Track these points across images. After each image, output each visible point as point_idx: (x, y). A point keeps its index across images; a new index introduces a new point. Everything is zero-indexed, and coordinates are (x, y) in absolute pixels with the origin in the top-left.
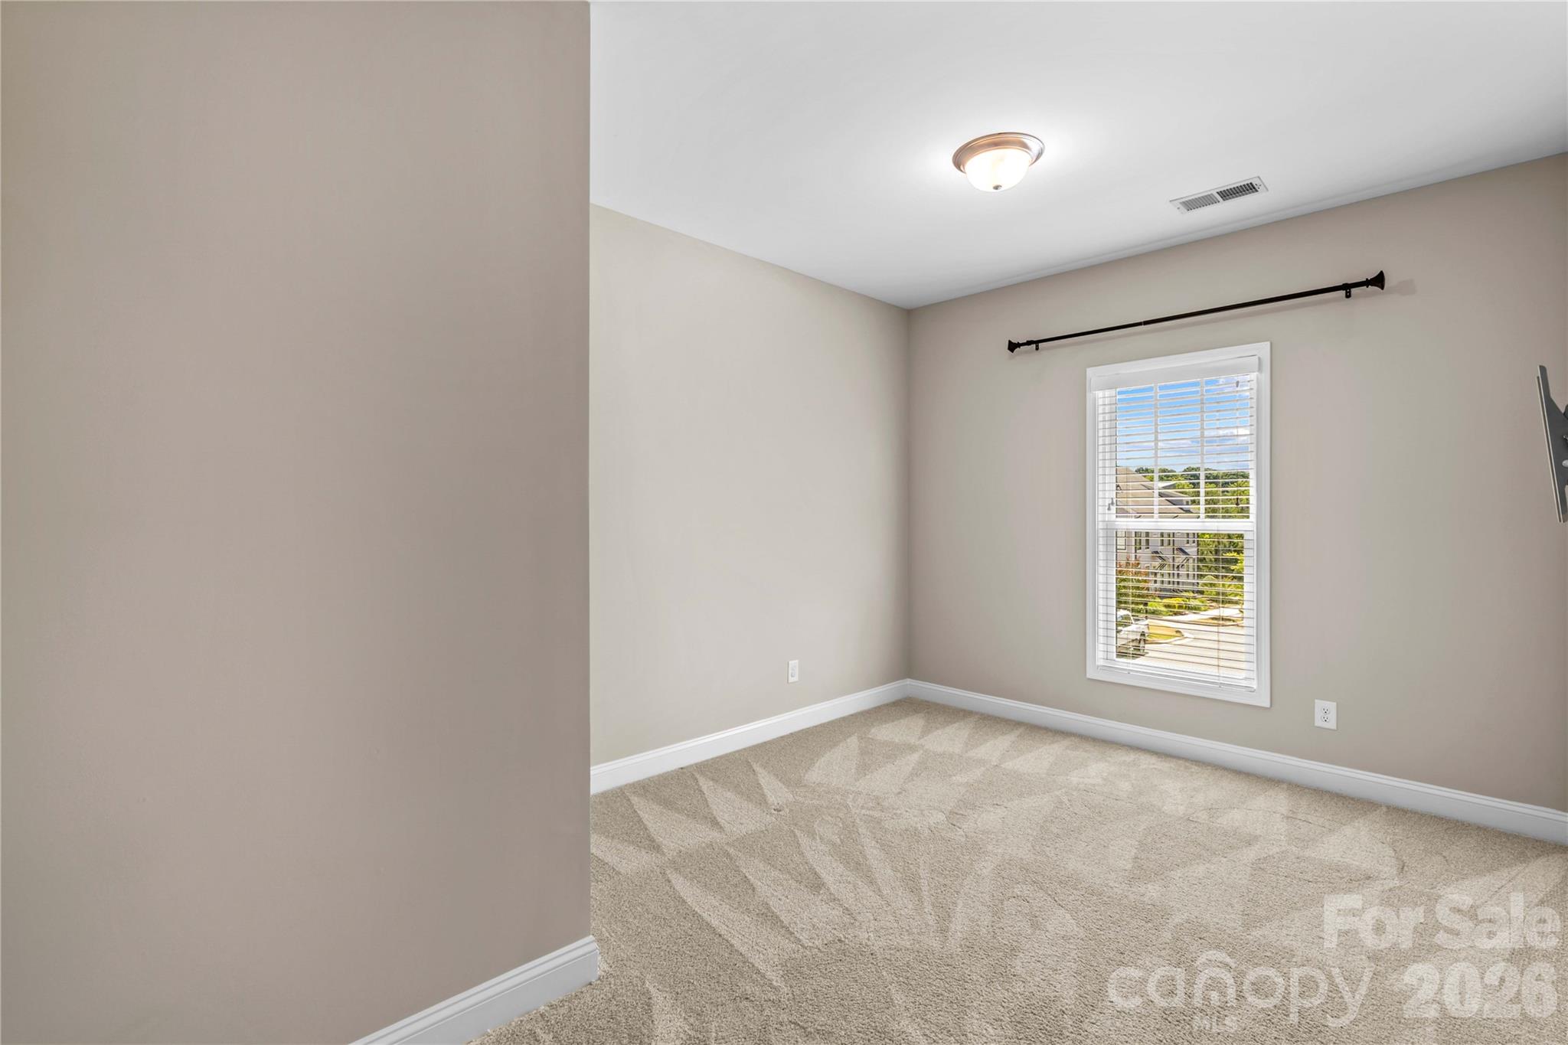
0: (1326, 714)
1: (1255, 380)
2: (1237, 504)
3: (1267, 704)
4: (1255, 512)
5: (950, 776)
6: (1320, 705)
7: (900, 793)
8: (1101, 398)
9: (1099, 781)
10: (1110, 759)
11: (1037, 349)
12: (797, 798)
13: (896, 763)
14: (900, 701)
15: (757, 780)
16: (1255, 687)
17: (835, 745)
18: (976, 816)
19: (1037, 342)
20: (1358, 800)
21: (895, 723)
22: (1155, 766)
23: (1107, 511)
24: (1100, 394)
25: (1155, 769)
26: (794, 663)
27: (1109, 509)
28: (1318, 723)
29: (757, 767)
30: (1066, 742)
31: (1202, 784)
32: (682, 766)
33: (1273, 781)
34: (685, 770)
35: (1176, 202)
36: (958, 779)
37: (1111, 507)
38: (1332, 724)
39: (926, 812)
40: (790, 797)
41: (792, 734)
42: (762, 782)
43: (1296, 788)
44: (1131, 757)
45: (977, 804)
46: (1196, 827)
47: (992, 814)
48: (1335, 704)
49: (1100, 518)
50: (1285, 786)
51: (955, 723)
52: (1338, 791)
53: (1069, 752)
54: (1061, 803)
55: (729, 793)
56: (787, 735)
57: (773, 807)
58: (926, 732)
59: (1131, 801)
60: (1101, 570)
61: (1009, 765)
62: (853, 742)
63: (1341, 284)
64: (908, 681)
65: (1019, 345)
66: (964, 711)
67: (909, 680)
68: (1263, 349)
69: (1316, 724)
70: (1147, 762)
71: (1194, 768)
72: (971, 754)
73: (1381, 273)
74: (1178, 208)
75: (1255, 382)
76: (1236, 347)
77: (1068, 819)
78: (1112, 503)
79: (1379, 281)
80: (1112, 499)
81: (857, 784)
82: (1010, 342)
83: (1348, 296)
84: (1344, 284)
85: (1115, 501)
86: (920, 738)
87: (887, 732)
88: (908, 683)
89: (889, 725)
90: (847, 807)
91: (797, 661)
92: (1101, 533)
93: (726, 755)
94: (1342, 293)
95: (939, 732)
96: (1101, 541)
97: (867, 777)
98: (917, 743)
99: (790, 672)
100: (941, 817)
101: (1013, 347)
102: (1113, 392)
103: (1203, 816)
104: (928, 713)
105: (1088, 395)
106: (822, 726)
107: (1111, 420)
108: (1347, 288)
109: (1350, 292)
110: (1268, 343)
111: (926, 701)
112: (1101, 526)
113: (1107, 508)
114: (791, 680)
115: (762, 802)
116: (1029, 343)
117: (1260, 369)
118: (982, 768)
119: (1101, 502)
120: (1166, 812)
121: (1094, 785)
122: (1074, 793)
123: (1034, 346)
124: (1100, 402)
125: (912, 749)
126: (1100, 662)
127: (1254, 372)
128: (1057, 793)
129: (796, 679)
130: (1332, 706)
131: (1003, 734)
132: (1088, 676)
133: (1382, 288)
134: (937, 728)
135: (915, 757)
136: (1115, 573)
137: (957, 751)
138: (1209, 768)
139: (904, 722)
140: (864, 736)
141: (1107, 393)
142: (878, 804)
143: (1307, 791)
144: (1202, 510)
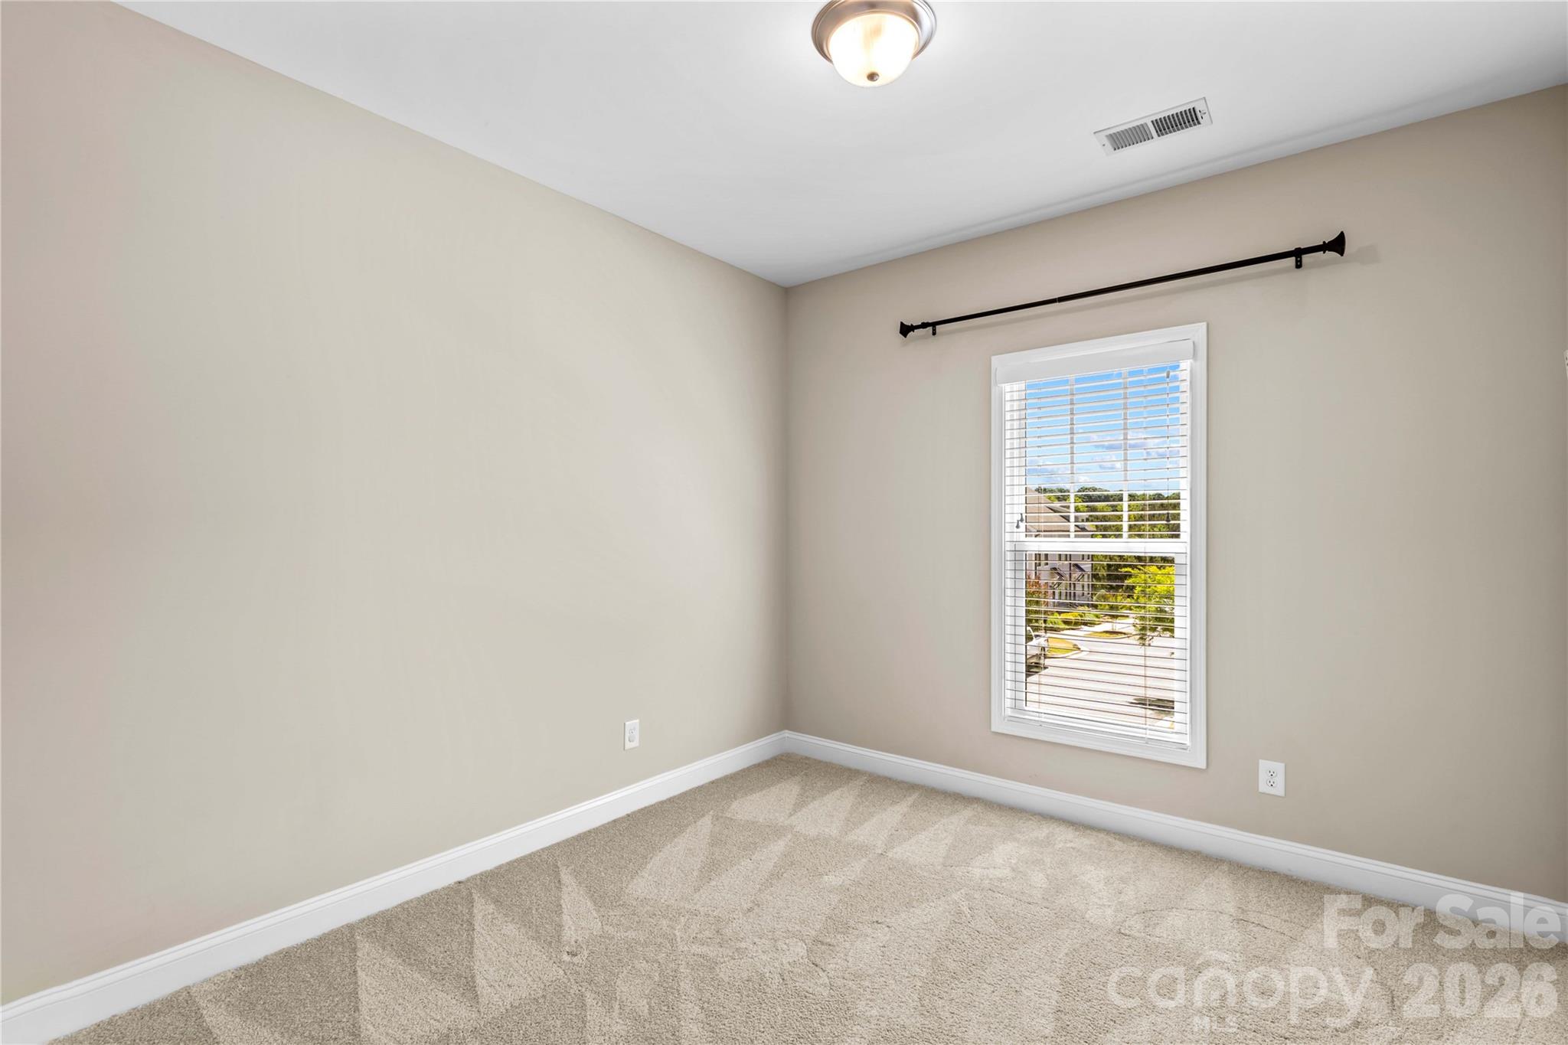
0: (1271, 776)
1: (1189, 370)
2: (1168, 520)
3: (1203, 766)
4: (1189, 530)
5: (821, 875)
6: (1264, 765)
7: (750, 910)
8: (1010, 393)
9: (1006, 872)
10: (1018, 836)
11: (934, 333)
12: (606, 928)
13: (753, 857)
14: (775, 759)
15: (559, 898)
16: (1188, 743)
17: (682, 829)
18: (848, 945)
19: (934, 325)
20: (1312, 885)
21: (764, 792)
22: (1072, 845)
23: (1016, 530)
24: (1007, 387)
25: (1074, 849)
26: (633, 724)
27: (1018, 527)
28: (1263, 787)
29: (566, 877)
30: (967, 813)
31: (1129, 870)
32: (460, 880)
33: (1210, 860)
34: (462, 886)
35: (1100, 134)
36: (831, 880)
37: (1020, 523)
38: (1279, 790)
39: (780, 944)
40: (597, 927)
41: (628, 815)
42: (566, 901)
43: (1242, 870)
44: (1043, 831)
45: (852, 923)
46: (1130, 946)
47: (869, 939)
48: (1283, 765)
49: (1008, 537)
50: (1225, 867)
51: (836, 789)
52: (1288, 873)
53: (971, 827)
54: (960, 913)
55: (511, 926)
56: (622, 818)
57: (567, 949)
58: (799, 805)
59: (1048, 905)
60: (1009, 601)
61: (898, 852)
62: (706, 824)
63: (1293, 249)
64: (787, 734)
65: (912, 328)
66: (849, 770)
67: (787, 731)
68: (1198, 332)
69: (1260, 790)
70: (1064, 837)
71: (1119, 845)
72: (851, 837)
73: (1342, 233)
74: (1104, 145)
75: (1188, 372)
76: (1164, 329)
77: (968, 942)
78: (1022, 520)
79: (1338, 245)
80: (1021, 514)
81: (696, 896)
82: (902, 324)
83: (1299, 265)
84: (1296, 249)
85: (1024, 517)
86: (791, 815)
87: (751, 807)
88: (787, 735)
89: (756, 797)
90: (672, 941)
91: (637, 721)
92: (1009, 556)
93: (531, 856)
94: (1292, 261)
95: (816, 803)
96: (1009, 565)
97: (713, 883)
98: (787, 823)
99: (627, 735)
100: (801, 949)
101: (905, 330)
102: (1022, 386)
103: (1135, 925)
104: (806, 775)
105: (994, 391)
106: (671, 800)
107: (1020, 419)
108: (1297, 254)
109: (1301, 261)
110: (1204, 325)
111: (807, 758)
112: (1009, 547)
113: (1016, 525)
114: (628, 745)
115: (552, 940)
116: (924, 325)
117: (1195, 356)
118: (864, 860)
119: (1008, 518)
120: (1091, 921)
121: (1000, 880)
122: (976, 896)
123: (930, 329)
124: (1008, 397)
125: (778, 832)
126: (1009, 712)
127: (1188, 359)
128: (955, 896)
129: (635, 744)
130: (1279, 767)
131: (894, 803)
132: (994, 729)
133: (1342, 254)
134: (814, 798)
135: (779, 847)
136: (1024, 605)
137: (835, 832)
138: (1135, 843)
139: (775, 790)
140: (720, 814)
141: (1016, 386)
142: (718, 932)
143: (1251, 873)
144: (1125, 528)
